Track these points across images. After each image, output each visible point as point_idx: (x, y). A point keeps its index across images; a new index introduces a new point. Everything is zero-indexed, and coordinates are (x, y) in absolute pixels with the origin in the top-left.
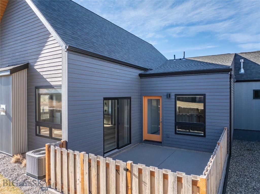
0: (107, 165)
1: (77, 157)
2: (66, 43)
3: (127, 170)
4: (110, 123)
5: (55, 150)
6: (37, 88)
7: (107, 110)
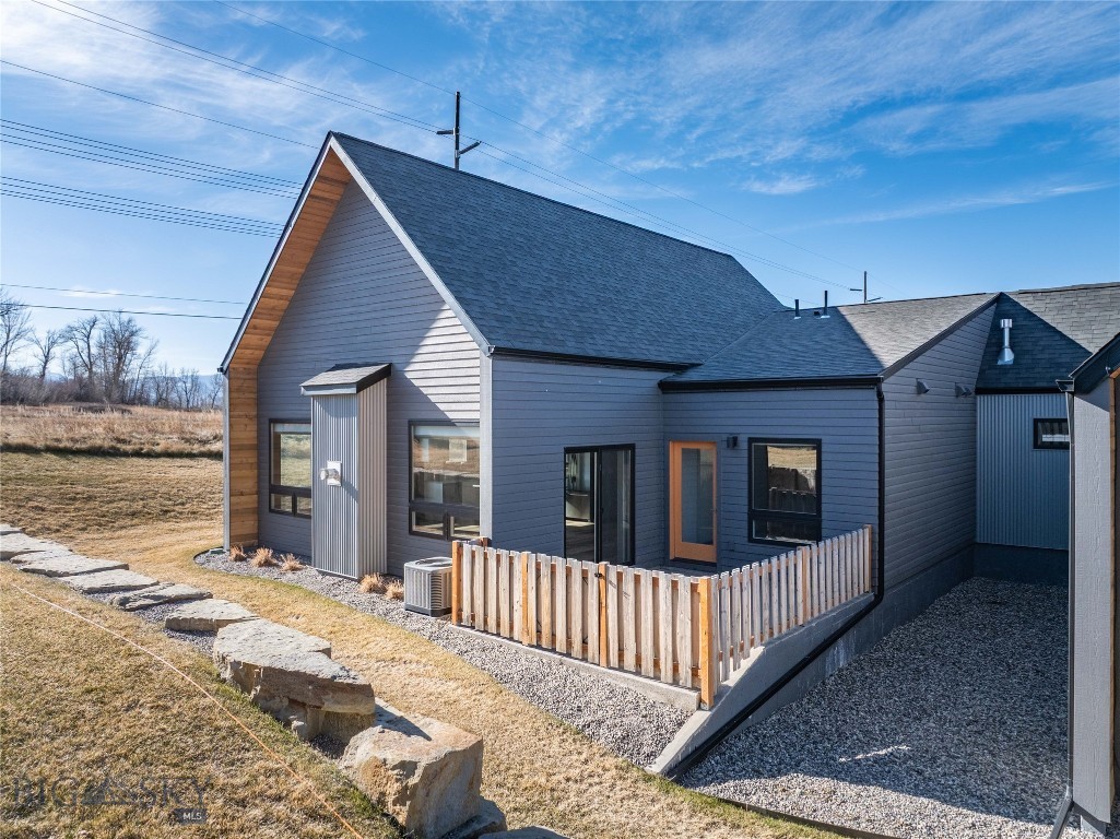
0: (569, 571)
1: (516, 562)
2: (489, 339)
3: (599, 576)
4: (587, 517)
5: (473, 553)
6: (413, 424)
7: (578, 476)
